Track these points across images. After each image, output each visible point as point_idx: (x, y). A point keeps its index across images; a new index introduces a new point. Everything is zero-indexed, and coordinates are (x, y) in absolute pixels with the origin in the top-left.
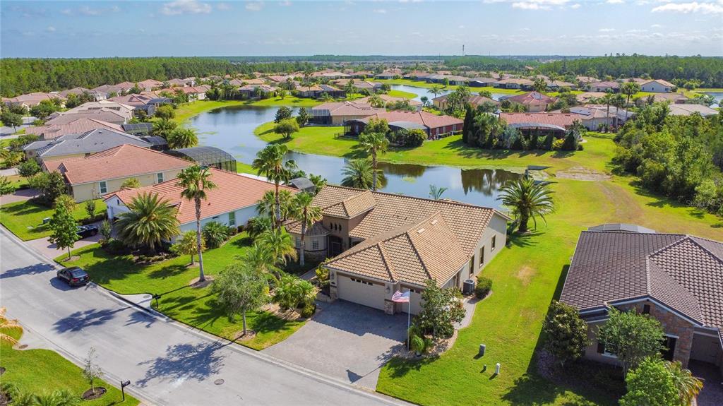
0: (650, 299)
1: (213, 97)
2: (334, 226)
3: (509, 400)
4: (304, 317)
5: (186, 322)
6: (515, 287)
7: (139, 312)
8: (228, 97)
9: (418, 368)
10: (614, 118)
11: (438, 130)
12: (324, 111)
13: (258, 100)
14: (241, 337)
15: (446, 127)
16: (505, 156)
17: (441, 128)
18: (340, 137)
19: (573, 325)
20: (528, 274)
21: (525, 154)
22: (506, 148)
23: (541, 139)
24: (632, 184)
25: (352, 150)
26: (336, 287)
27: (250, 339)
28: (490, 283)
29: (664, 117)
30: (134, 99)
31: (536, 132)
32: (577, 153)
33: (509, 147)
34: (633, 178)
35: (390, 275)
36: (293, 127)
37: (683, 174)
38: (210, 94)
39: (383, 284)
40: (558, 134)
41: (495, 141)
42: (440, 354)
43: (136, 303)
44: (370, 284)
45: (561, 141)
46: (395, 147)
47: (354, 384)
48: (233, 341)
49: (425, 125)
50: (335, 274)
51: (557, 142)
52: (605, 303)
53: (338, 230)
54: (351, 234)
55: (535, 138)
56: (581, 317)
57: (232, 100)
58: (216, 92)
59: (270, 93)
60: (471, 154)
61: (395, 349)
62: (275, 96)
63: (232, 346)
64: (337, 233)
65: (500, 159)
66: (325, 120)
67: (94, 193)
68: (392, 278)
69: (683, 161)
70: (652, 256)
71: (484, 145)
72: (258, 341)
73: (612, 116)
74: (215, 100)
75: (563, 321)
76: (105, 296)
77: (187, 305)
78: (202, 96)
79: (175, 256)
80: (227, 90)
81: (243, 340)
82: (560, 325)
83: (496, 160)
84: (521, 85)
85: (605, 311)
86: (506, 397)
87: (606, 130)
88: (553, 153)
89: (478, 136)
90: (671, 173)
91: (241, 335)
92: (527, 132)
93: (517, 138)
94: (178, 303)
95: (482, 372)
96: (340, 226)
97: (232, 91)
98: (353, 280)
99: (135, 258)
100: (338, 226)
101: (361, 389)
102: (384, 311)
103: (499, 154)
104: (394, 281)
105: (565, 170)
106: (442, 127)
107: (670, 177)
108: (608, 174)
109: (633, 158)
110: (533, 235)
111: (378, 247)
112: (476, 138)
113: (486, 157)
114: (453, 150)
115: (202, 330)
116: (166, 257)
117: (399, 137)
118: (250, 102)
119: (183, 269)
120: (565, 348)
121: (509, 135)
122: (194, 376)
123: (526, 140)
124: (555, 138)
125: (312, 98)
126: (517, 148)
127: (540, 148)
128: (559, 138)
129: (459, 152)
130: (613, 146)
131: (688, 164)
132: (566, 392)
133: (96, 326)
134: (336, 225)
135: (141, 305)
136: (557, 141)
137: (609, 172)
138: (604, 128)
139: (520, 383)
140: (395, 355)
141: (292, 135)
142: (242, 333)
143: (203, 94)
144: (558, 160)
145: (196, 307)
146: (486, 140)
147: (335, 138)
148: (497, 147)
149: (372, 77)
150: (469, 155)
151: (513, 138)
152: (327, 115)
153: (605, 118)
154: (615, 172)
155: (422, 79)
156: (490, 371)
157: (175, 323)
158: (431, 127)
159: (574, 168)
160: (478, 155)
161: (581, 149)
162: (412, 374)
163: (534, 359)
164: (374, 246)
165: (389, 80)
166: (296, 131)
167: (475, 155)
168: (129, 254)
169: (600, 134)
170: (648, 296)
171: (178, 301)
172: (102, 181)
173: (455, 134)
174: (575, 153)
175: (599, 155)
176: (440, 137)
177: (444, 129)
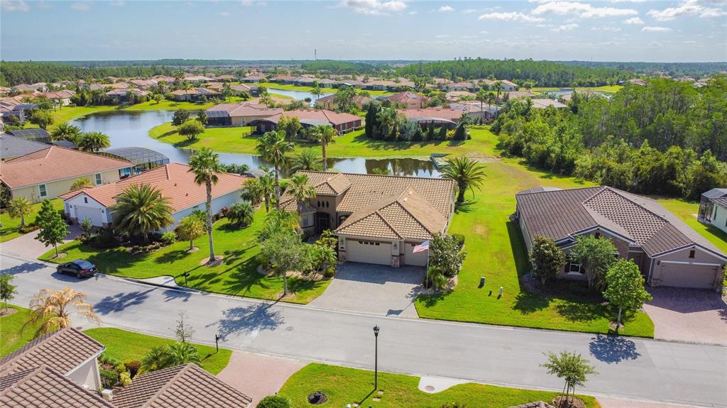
0: (601, 228)
1: (79, 102)
2: (321, 203)
3: (518, 309)
4: (328, 276)
5: (222, 292)
6: (479, 240)
7: (169, 291)
8: (96, 103)
9: (442, 299)
10: (486, 112)
11: (341, 126)
12: (222, 112)
13: (130, 105)
14: (282, 297)
15: (348, 123)
16: (408, 147)
17: (344, 124)
18: (247, 137)
19: (554, 251)
20: (482, 230)
21: (425, 145)
22: (407, 140)
23: (437, 130)
24: (521, 163)
26: (344, 251)
27: (290, 297)
28: (464, 237)
29: (529, 109)
31: (434, 124)
32: (467, 141)
33: (409, 139)
34: (519, 159)
35: (397, 234)
36: (199, 128)
37: (562, 152)
38: (76, 99)
39: (391, 243)
40: (448, 126)
41: (398, 134)
42: (452, 288)
43: (161, 284)
44: (378, 244)
45: (453, 132)
46: (307, 143)
47: (399, 315)
48: (278, 301)
49: (330, 122)
50: (344, 239)
52: (569, 235)
53: (325, 206)
54: (338, 209)
55: (432, 130)
56: (557, 245)
57: (102, 105)
58: (83, 97)
59: (143, 97)
60: (379, 146)
61: (415, 289)
62: (148, 100)
63: (278, 304)
64: (325, 210)
65: (405, 149)
66: (224, 121)
67: (34, 197)
68: (399, 236)
69: (562, 141)
70: (586, 203)
71: (389, 137)
72: (301, 298)
73: (484, 110)
74: (82, 106)
75: (547, 248)
76: (122, 282)
77: (213, 279)
78: (67, 102)
79: (169, 243)
80: (95, 95)
81: (285, 298)
82: (546, 251)
83: (402, 150)
84: (388, 87)
85: (569, 241)
86: (516, 308)
87: (481, 123)
88: (448, 142)
89: (381, 130)
90: (553, 151)
91: (282, 295)
92: (424, 126)
93: (417, 131)
94: (203, 280)
95: (490, 295)
96: (327, 203)
97: (100, 95)
98: (361, 243)
99: (129, 249)
100: (325, 204)
101: (406, 318)
102: (390, 266)
103: (403, 145)
104: (401, 238)
105: (463, 156)
107: (553, 155)
108: (498, 158)
109: (516, 143)
110: (470, 204)
111: (377, 214)
112: (379, 132)
113: (392, 148)
114: (361, 143)
115: (243, 296)
116: (161, 246)
118: (122, 107)
119: (185, 254)
120: (549, 268)
121: (410, 129)
122: (265, 328)
123: (424, 131)
124: (447, 130)
125: (189, 101)
126: (417, 139)
127: (436, 139)
128: (450, 129)
129: (366, 145)
130: (492, 135)
131: (566, 143)
132: (554, 300)
133: (136, 305)
134: (323, 203)
135: (166, 285)
136: (450, 132)
137: (499, 155)
138: (478, 122)
139: (519, 298)
140: (419, 293)
141: (197, 136)
142: (283, 294)
143: (67, 99)
144: (453, 148)
145: (224, 280)
146: (390, 133)
147: (243, 138)
148: (400, 139)
149: (237, 81)
150: (377, 148)
151: (413, 130)
152: (226, 116)
153: (479, 112)
154: (503, 155)
155: (290, 83)
156: (495, 294)
157: (212, 295)
158: (336, 124)
160: (385, 147)
162: (439, 302)
163: (521, 283)
164: (373, 214)
165: (256, 83)
166: (202, 132)
167: (382, 146)
168: (119, 246)
169: (476, 126)
170: (599, 226)
171: (202, 278)
172: (42, 184)
173: (355, 130)
174: (465, 141)
175: (485, 142)
176: (344, 133)
177: (346, 126)
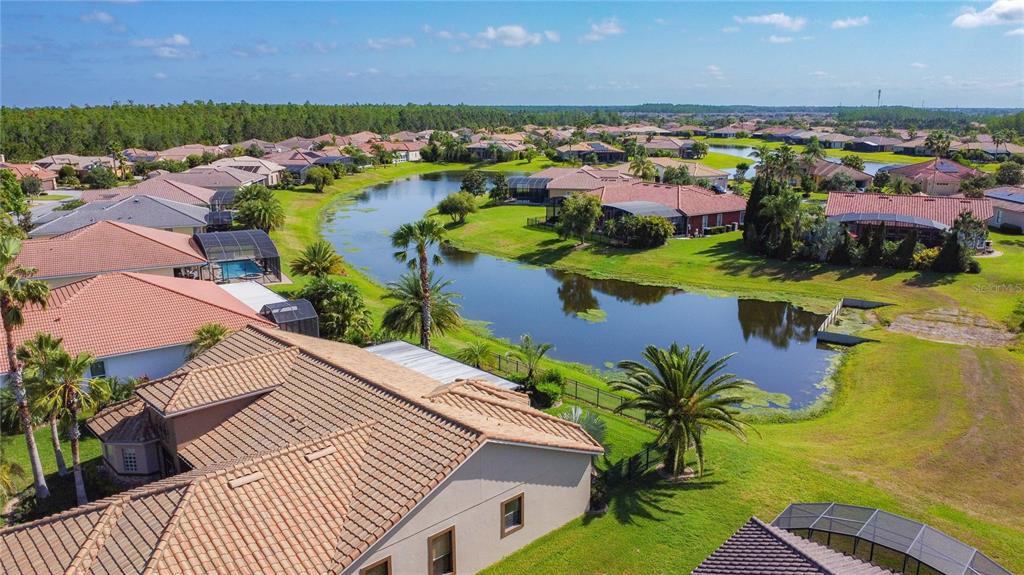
1: (429, 156)
8: (451, 158)
11: (705, 220)
13: (493, 163)
16: (809, 276)
18: (536, 224)
21: (852, 275)
22: (817, 260)
23: (889, 246)
25: (538, 248)
30: (299, 156)
31: (882, 230)
32: (963, 278)
33: (823, 257)
38: (425, 152)
40: (931, 236)
41: (797, 245)
45: (933, 252)
46: (613, 246)
49: (677, 210)
51: (924, 253)
55: (878, 242)
57: (456, 162)
58: (434, 150)
59: (511, 153)
60: (743, 268)
65: (797, 280)
71: (776, 250)
74: (432, 161)
78: (415, 156)
80: (450, 146)
83: (788, 282)
88: (910, 275)
89: (768, 234)
92: (861, 230)
93: (838, 241)
97: (455, 148)
103: (800, 270)
105: (917, 315)
106: (715, 215)
108: (1011, 331)
113: (768, 275)
114: (713, 258)
117: (621, 230)
118: (481, 165)
121: (824, 236)
123: (858, 245)
124: (919, 245)
126: (841, 261)
127: (885, 264)
128: (929, 246)
129: (720, 263)
143: (418, 153)
144: (916, 290)
146: (780, 242)
147: (526, 226)
148: (797, 257)
150: (735, 271)
151: (830, 241)
152: (541, 187)
158: (689, 213)
159: (940, 310)
160: (756, 270)
161: (975, 269)
167: (749, 270)
174: (958, 277)
176: (707, 232)
177: (719, 219)
